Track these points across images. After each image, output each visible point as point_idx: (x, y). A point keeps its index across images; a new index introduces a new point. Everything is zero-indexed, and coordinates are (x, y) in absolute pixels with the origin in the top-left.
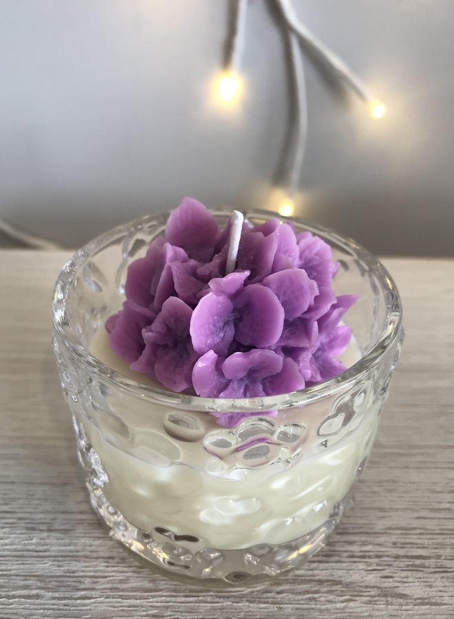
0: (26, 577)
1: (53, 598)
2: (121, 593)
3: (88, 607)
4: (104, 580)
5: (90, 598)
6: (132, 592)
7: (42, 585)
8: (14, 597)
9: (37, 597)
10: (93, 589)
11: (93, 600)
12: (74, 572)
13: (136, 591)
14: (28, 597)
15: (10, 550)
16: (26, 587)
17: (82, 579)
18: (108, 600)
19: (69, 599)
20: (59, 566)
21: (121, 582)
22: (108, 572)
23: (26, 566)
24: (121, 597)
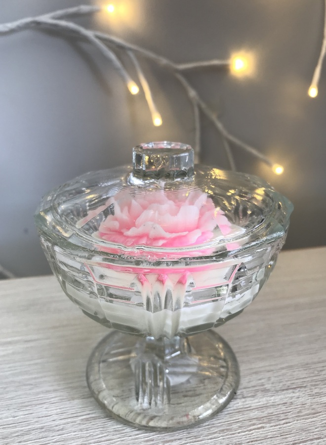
0: (250, 420)
1: (271, 426)
2: (303, 417)
3: (292, 427)
4: (289, 414)
5: (289, 423)
6: (308, 415)
7: (261, 422)
8: (251, 430)
9: (263, 427)
10: (288, 418)
11: (292, 423)
12: (272, 413)
13: (309, 415)
14: (258, 428)
15: (231, 410)
16: (254, 424)
17: (279, 415)
18: (298, 422)
19: (279, 425)
20: (262, 412)
21: (298, 412)
22: (289, 410)
23: (246, 416)
24: (303, 419)
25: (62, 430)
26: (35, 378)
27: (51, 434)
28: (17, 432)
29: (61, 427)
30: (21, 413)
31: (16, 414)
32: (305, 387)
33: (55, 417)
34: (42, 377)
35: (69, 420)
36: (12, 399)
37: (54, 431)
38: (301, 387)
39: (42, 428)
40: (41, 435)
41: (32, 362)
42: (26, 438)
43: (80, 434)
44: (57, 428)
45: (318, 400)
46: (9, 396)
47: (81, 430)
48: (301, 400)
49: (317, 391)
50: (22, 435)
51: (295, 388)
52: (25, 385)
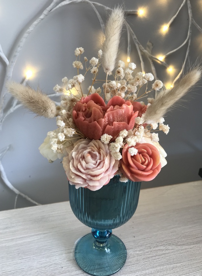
25: (61, 264)
26: (50, 247)
27: (58, 265)
28: (48, 265)
29: (60, 263)
30: (48, 259)
31: (46, 260)
32: (132, 248)
33: (58, 260)
34: (51, 247)
35: (63, 261)
36: (44, 254)
37: (58, 264)
38: (131, 249)
39: (55, 263)
40: (55, 266)
41: (47, 242)
42: (51, 267)
43: (66, 265)
44: (59, 263)
45: (135, 253)
46: (43, 254)
47: (66, 264)
48: (131, 253)
49: (136, 250)
50: (50, 266)
51: (129, 249)
52: (47, 250)
